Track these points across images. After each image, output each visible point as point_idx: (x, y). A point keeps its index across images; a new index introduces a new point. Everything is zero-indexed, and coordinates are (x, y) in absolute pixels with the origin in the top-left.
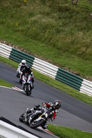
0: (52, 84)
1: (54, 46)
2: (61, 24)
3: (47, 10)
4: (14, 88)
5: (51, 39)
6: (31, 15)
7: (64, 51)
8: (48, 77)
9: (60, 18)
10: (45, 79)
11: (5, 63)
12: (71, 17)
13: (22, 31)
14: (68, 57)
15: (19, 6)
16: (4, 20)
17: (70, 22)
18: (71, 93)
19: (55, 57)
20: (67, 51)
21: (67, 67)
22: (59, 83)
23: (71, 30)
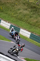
0: (28, 40)
1: (29, 23)
2: (32, 14)
3: (26, 7)
4: (12, 42)
5: (27, 20)
6: (19, 10)
7: (33, 26)
8: (26, 37)
9: (31, 11)
10: (25, 38)
11: (8, 31)
12: (36, 11)
13: (15, 17)
14: (35, 28)
15: (14, 6)
16: (7, 12)
17: (36, 13)
18: (36, 44)
19: (30, 28)
20: (35, 25)
21: (35, 32)
22: (31, 40)
23: (36, 16)
